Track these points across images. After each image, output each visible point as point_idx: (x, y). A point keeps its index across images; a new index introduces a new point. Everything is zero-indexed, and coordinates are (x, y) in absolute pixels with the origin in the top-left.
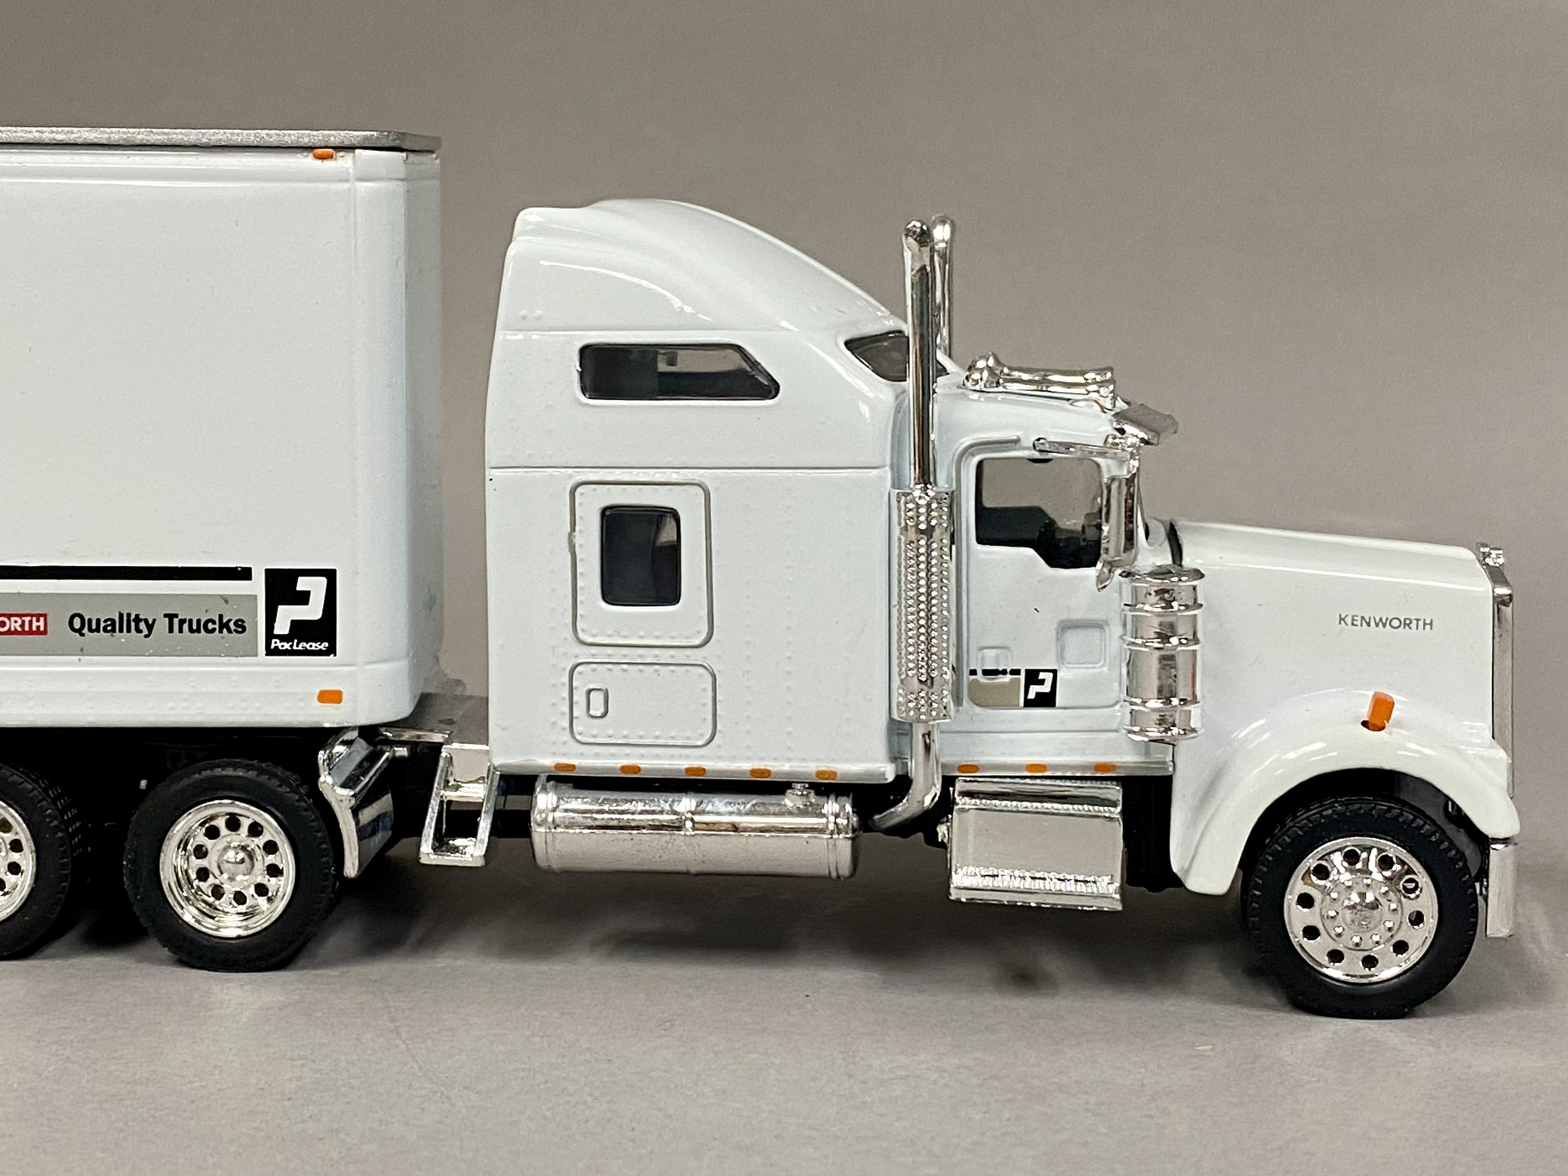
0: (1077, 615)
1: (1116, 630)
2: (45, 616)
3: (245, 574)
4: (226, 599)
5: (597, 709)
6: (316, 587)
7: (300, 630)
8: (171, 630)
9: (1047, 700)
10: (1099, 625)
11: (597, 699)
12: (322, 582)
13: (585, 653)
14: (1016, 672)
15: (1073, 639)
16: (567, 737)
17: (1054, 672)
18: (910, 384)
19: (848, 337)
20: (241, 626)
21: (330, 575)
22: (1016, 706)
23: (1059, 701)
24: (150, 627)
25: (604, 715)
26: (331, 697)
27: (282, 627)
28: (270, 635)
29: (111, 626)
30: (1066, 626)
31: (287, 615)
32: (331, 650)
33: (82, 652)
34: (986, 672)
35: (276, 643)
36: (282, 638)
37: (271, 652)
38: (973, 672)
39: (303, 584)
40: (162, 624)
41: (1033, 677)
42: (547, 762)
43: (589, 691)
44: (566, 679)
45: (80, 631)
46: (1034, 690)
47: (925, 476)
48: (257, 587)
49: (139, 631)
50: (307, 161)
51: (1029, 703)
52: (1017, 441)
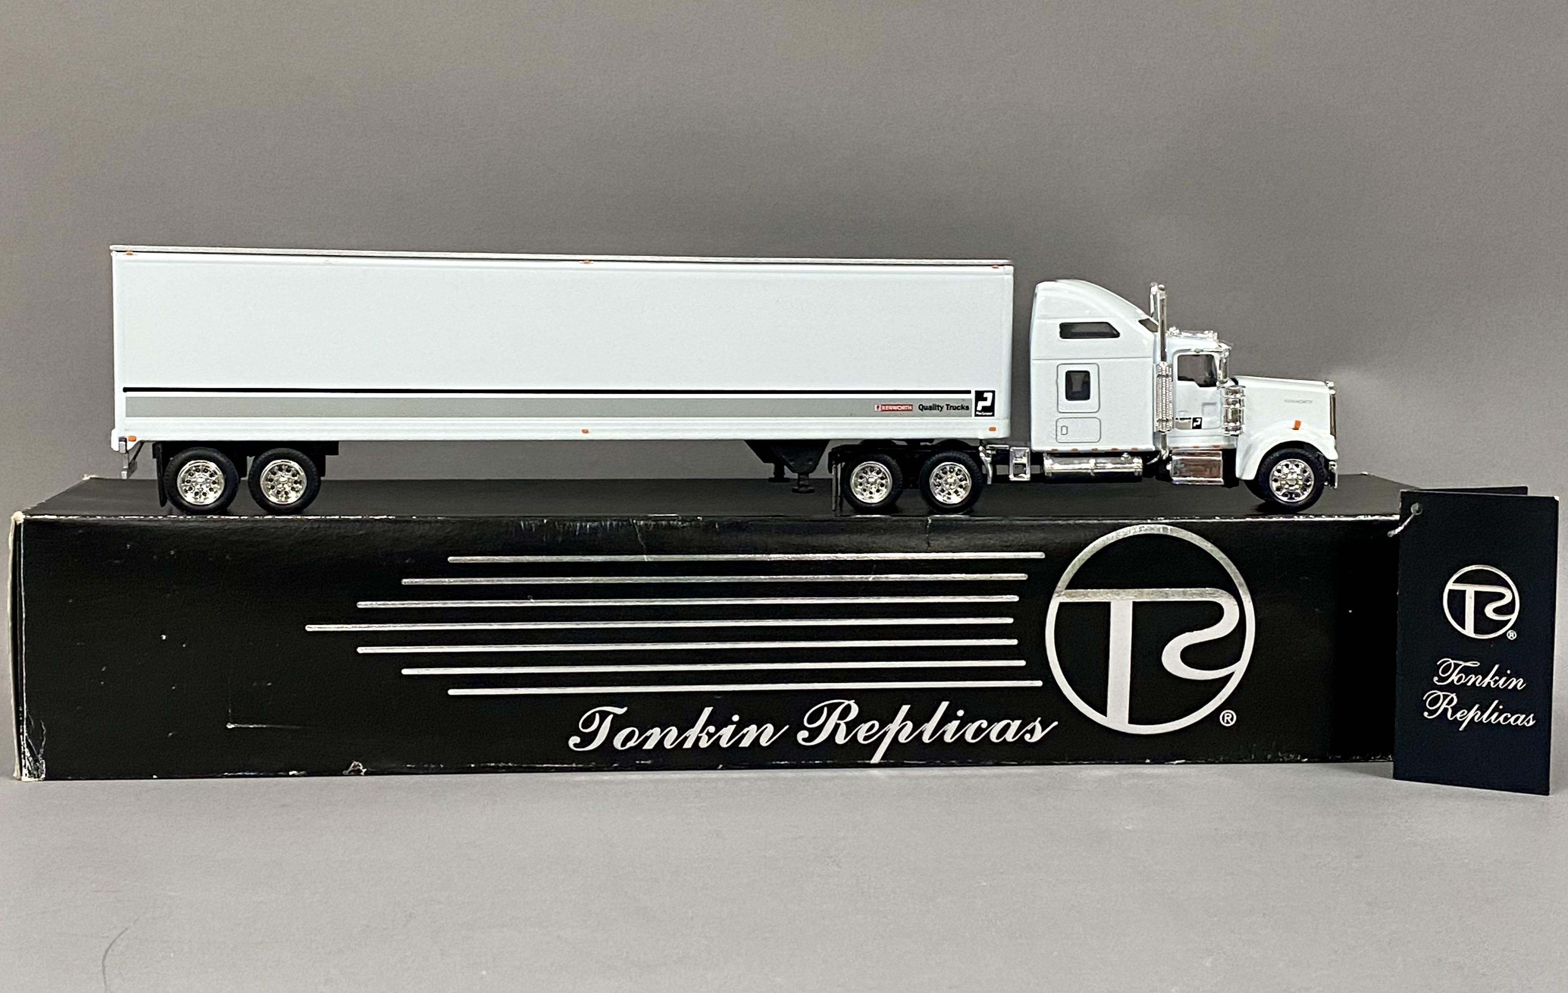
0: (1207, 401)
1: (1219, 405)
2: (912, 405)
3: (969, 392)
4: (963, 400)
5: (1064, 431)
6: (989, 396)
7: (985, 409)
8: (948, 409)
9: (1199, 427)
10: (1214, 404)
11: (1064, 429)
12: (991, 394)
13: (1061, 415)
14: (1190, 419)
15: (1207, 408)
16: (1055, 441)
17: (1201, 418)
18: (1158, 334)
19: (1140, 319)
20: (967, 408)
21: (993, 392)
22: (1190, 429)
23: (1203, 427)
24: (942, 408)
25: (1067, 434)
26: (993, 429)
27: (979, 408)
28: (976, 410)
29: (931, 408)
30: (1205, 404)
31: (981, 404)
32: (993, 415)
33: (922, 416)
34: (1181, 419)
35: (977, 413)
36: (980, 411)
37: (976, 415)
38: (1177, 419)
39: (985, 395)
40: (945, 407)
41: (1195, 420)
42: (1049, 448)
43: (1062, 427)
44: (1055, 423)
45: (922, 410)
46: (1195, 424)
47: (1164, 358)
48: (972, 396)
49: (939, 409)
50: (990, 269)
51: (1194, 428)
52: (1189, 350)
